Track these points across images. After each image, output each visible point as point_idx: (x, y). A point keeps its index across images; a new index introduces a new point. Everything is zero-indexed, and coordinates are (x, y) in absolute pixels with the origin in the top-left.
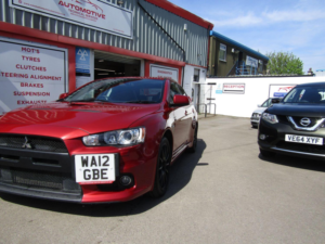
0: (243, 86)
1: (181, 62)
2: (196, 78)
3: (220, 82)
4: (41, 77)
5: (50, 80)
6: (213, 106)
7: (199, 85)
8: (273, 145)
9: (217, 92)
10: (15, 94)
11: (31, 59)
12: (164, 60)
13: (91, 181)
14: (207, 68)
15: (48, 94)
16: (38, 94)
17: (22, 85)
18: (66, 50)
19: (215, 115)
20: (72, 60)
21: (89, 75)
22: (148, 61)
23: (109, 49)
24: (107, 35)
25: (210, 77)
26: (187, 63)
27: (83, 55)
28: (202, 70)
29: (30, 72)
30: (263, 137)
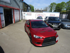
0: (31, 14)
3: (26, 13)
14: (23, 10)
19: (26, 20)
22: (14, 9)
23: (7, 7)
24: (5, 2)
26: (20, 9)
27: (1, 8)
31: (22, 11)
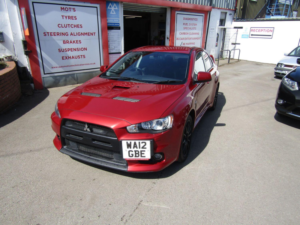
0: (272, 29)
1: (208, 7)
2: (222, 22)
3: (247, 25)
4: (79, 34)
5: (86, 37)
6: (237, 52)
7: (225, 30)
8: (290, 111)
9: (243, 36)
10: (60, 50)
11: (69, 17)
12: (190, 6)
13: (134, 158)
14: (235, 11)
15: (86, 49)
16: (78, 50)
17: (65, 42)
18: (98, 6)
19: (239, 60)
20: (104, 15)
21: (119, 28)
22: (174, 9)
25: (237, 20)
26: (214, 7)
27: (113, 8)
28: (229, 12)
29: (69, 30)
30: (281, 102)
31: (228, 17)
